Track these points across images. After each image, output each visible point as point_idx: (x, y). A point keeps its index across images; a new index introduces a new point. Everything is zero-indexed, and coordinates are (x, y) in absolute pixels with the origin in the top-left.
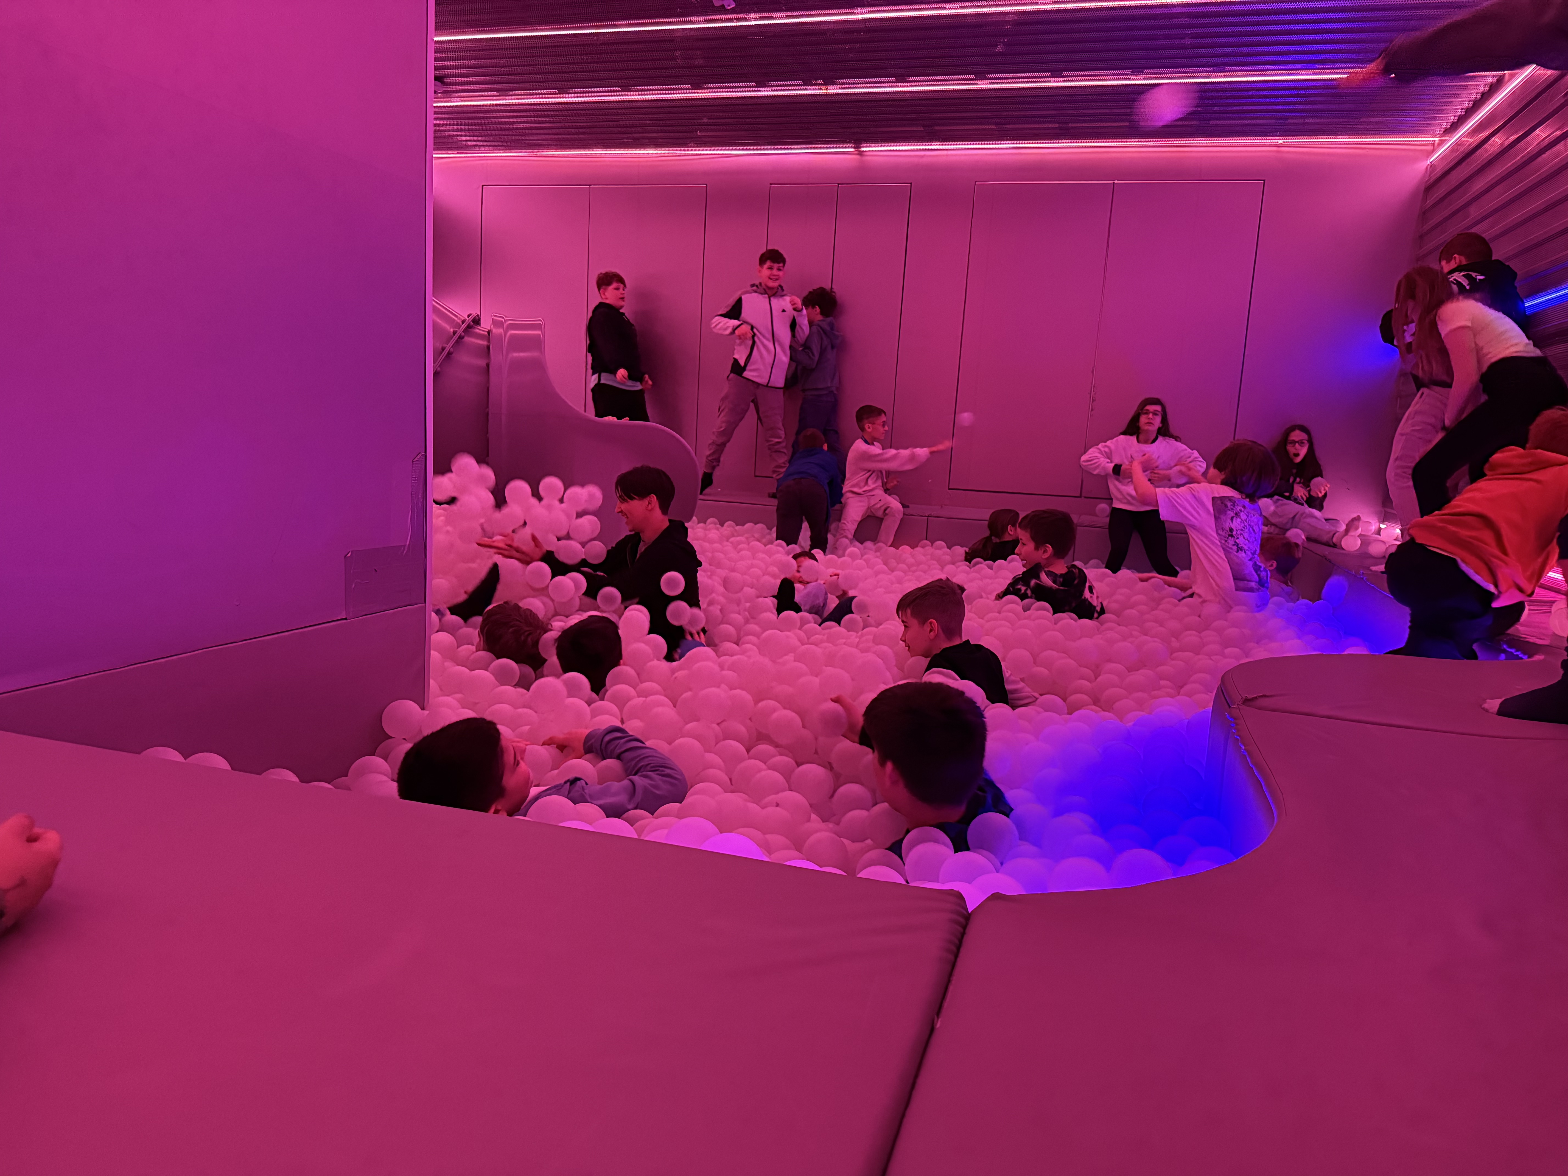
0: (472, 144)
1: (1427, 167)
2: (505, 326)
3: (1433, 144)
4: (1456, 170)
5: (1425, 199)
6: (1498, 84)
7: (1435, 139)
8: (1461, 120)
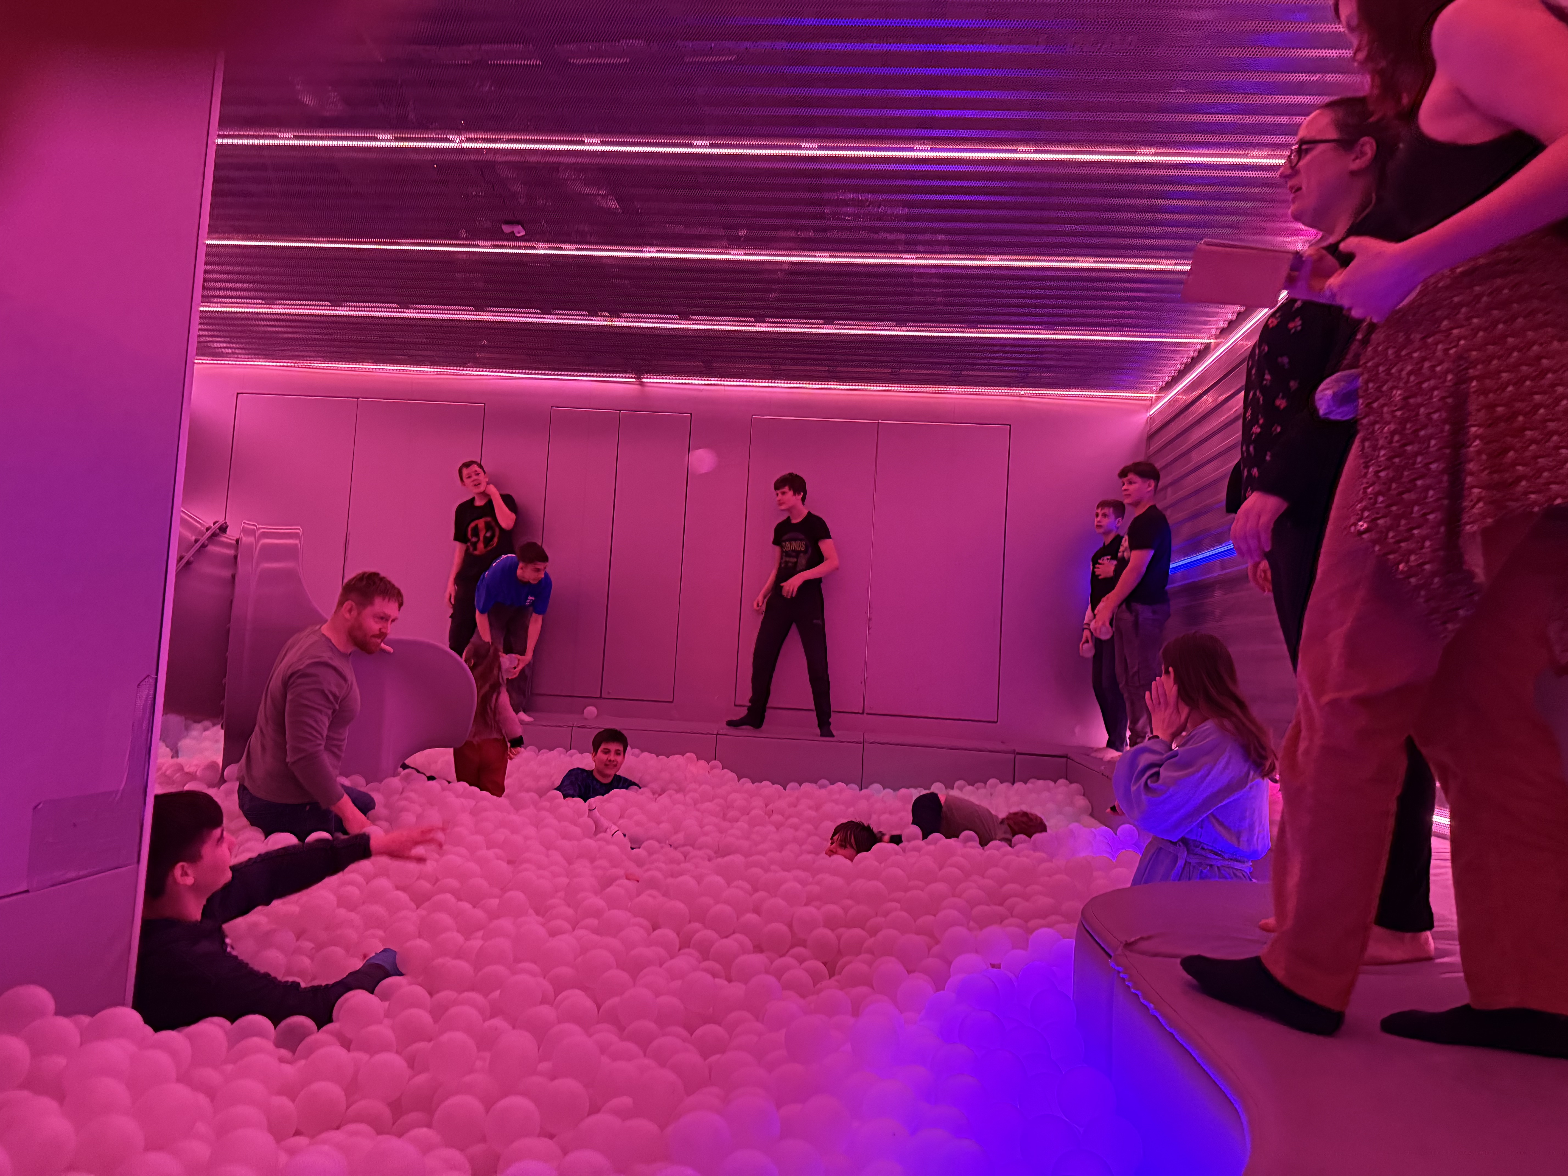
0: (229, 351)
1: (1148, 420)
2: (257, 536)
3: (1151, 399)
4: (1173, 423)
5: (1148, 446)
6: (1205, 351)
7: (1153, 395)
8: (1175, 380)
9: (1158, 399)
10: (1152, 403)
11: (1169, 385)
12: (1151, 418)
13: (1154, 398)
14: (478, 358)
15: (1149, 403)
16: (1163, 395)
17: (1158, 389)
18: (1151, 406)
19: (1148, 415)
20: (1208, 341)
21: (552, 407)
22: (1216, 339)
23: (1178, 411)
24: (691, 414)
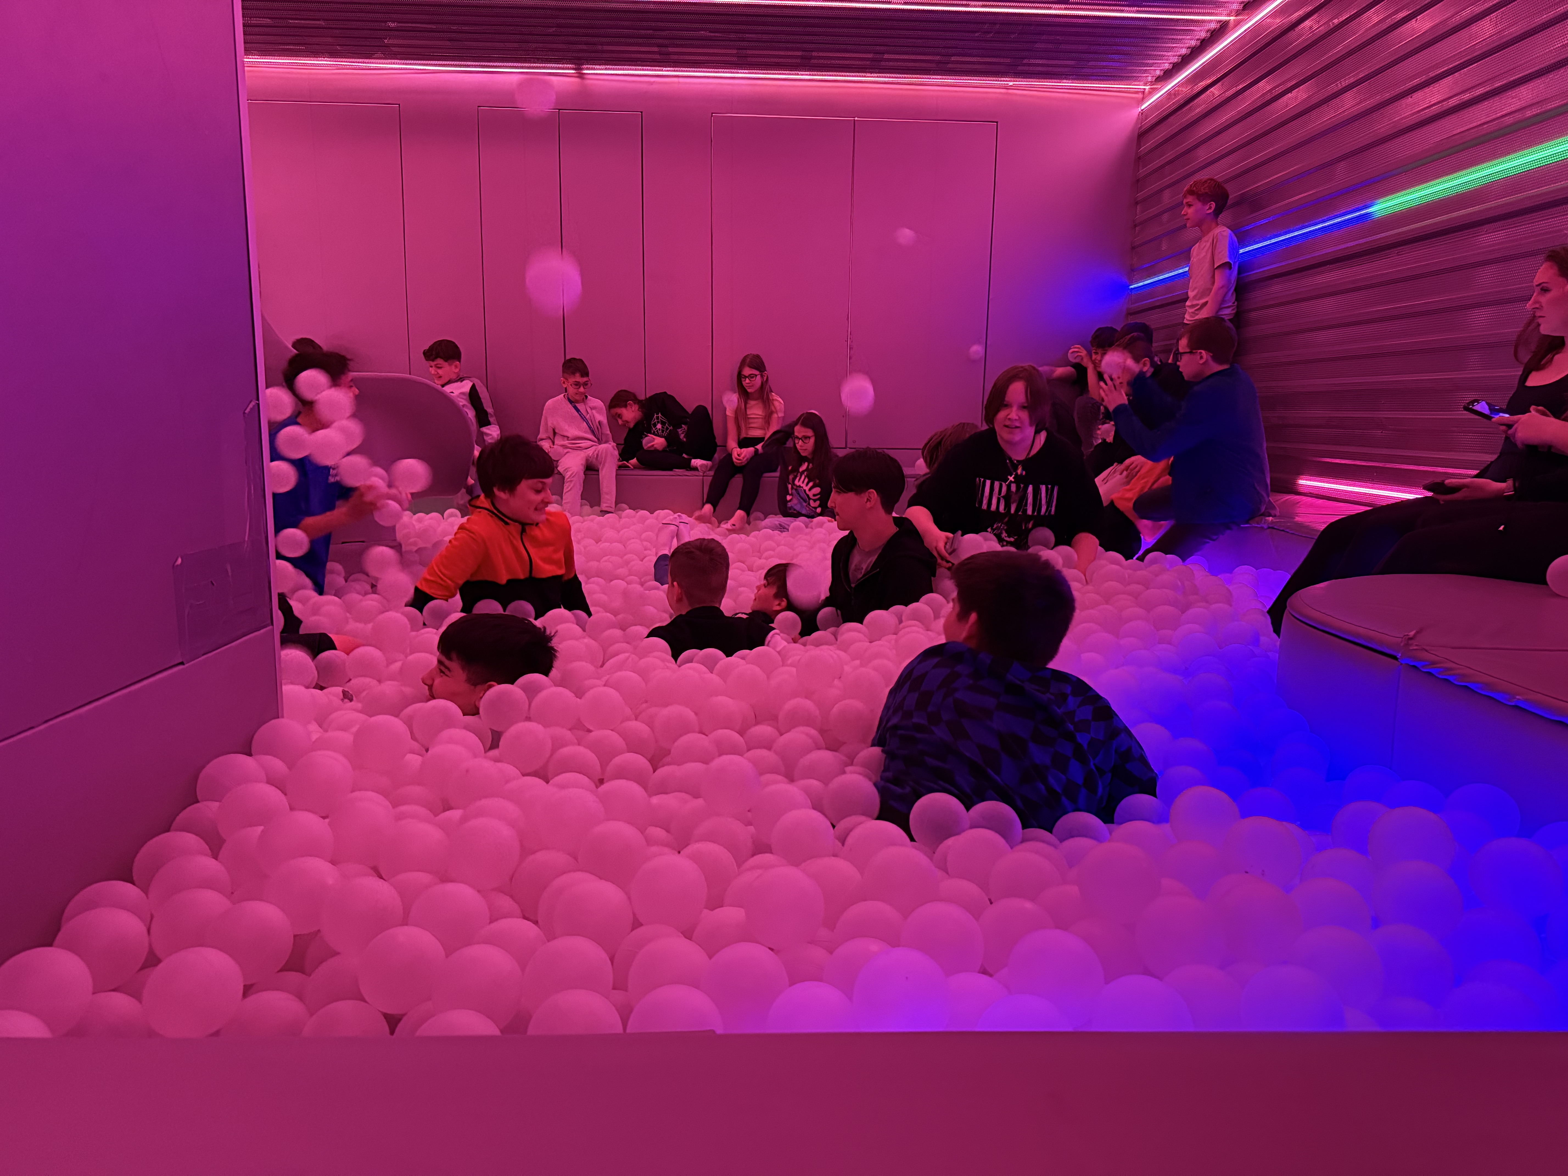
1: (1139, 115)
3: (1144, 92)
4: (1172, 117)
5: (1139, 145)
6: (1222, 29)
7: (1147, 88)
8: (1177, 68)
9: (1152, 91)
10: (1145, 96)
11: (1168, 75)
12: (1142, 112)
13: (1147, 90)
14: (387, 46)
15: (1140, 96)
16: (1159, 87)
17: (1154, 78)
18: (1143, 100)
19: (1140, 110)
20: (1229, 18)
21: (479, 107)
22: (1236, 16)
23: (1182, 102)
24: (642, 112)
